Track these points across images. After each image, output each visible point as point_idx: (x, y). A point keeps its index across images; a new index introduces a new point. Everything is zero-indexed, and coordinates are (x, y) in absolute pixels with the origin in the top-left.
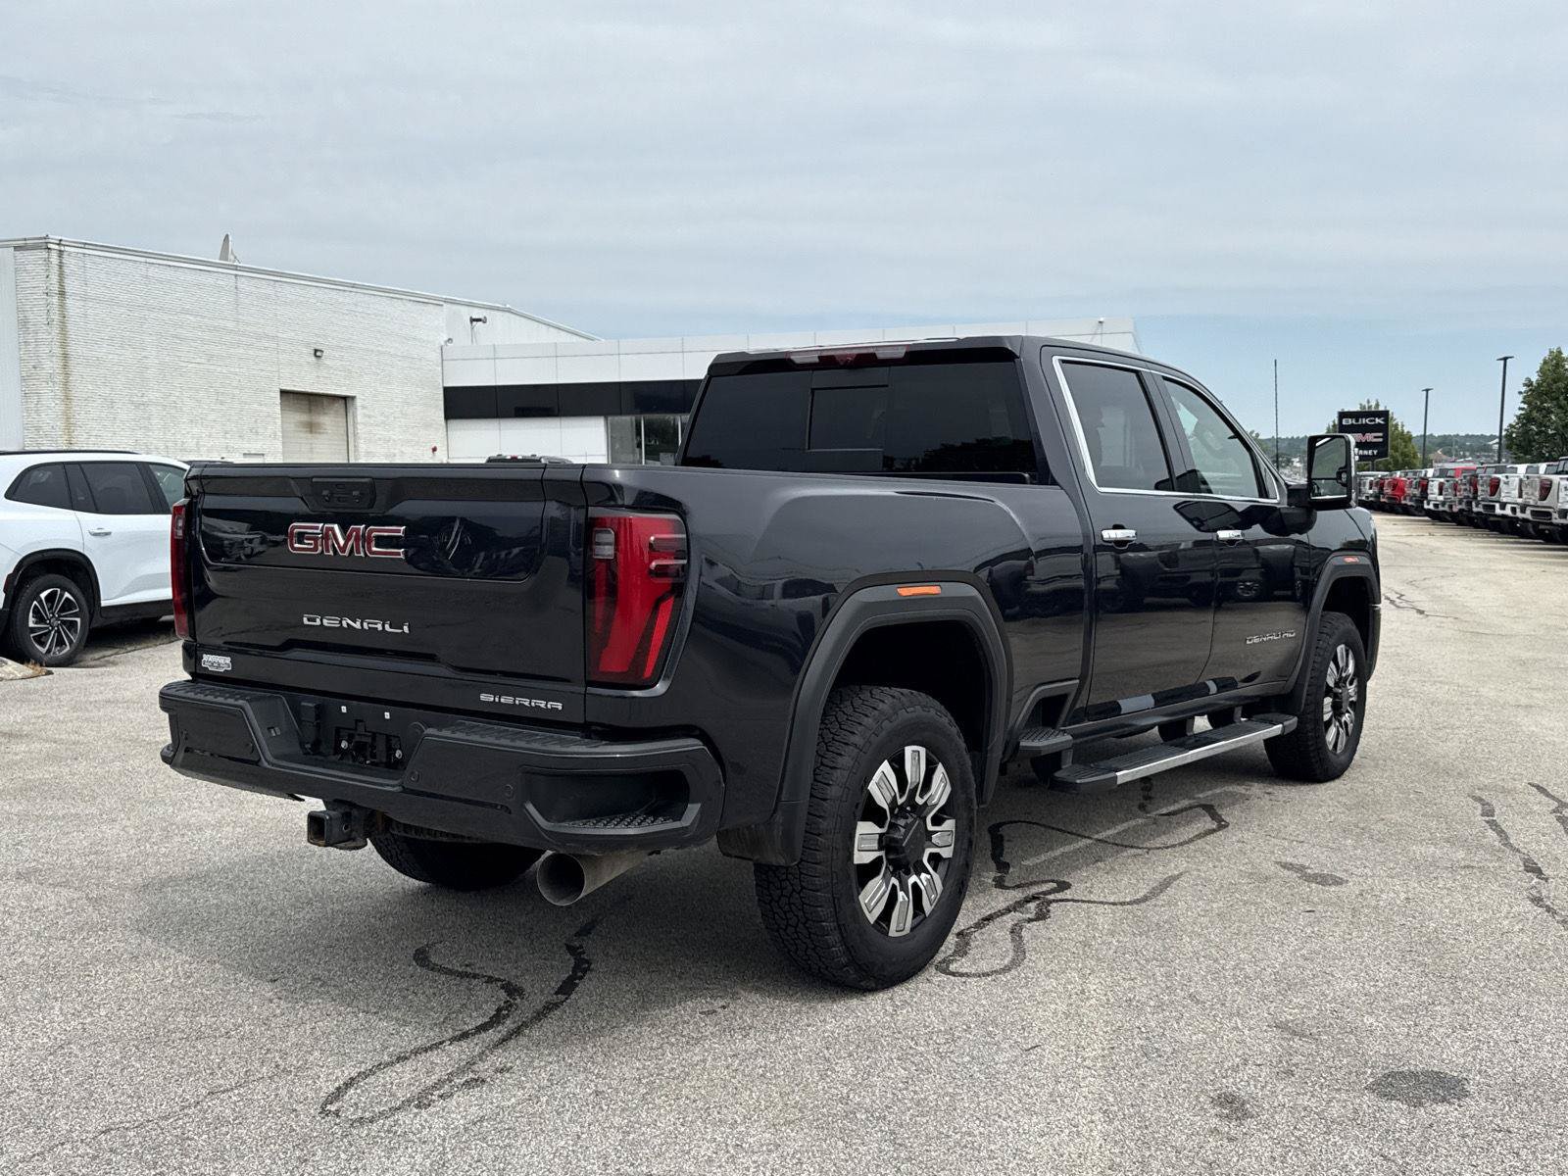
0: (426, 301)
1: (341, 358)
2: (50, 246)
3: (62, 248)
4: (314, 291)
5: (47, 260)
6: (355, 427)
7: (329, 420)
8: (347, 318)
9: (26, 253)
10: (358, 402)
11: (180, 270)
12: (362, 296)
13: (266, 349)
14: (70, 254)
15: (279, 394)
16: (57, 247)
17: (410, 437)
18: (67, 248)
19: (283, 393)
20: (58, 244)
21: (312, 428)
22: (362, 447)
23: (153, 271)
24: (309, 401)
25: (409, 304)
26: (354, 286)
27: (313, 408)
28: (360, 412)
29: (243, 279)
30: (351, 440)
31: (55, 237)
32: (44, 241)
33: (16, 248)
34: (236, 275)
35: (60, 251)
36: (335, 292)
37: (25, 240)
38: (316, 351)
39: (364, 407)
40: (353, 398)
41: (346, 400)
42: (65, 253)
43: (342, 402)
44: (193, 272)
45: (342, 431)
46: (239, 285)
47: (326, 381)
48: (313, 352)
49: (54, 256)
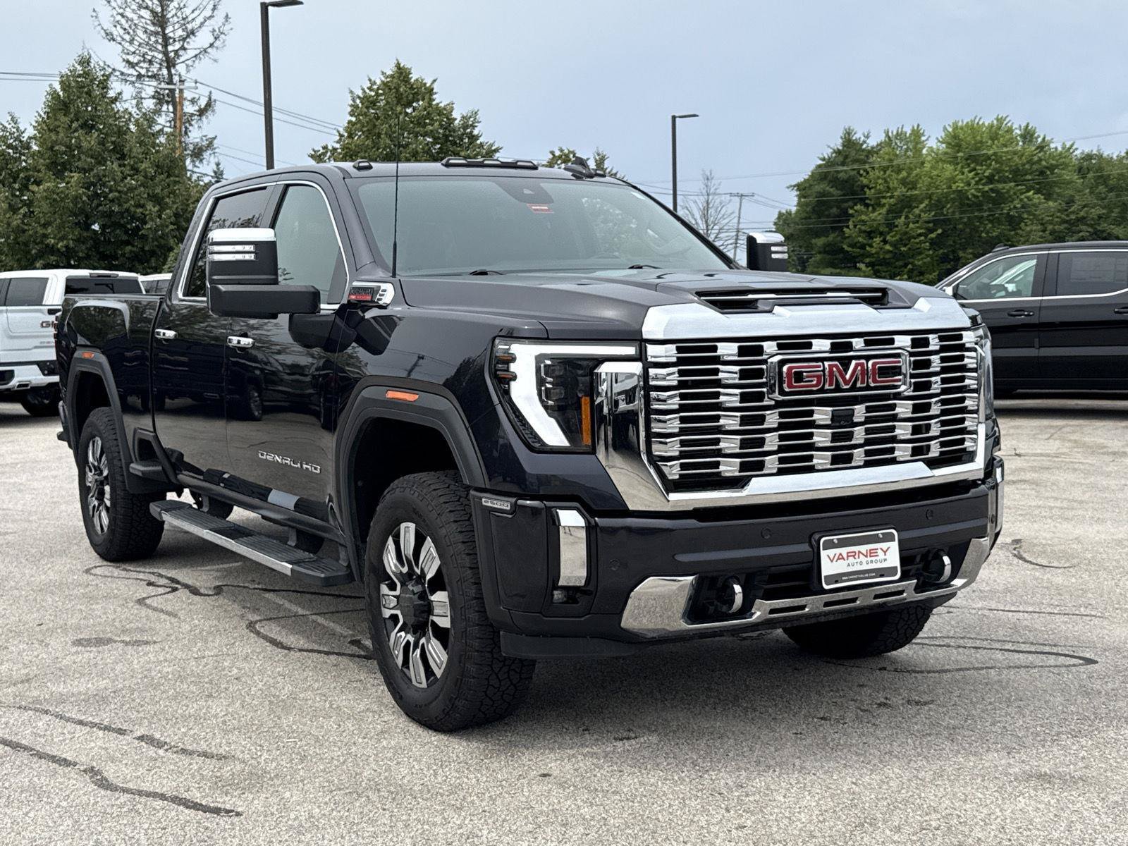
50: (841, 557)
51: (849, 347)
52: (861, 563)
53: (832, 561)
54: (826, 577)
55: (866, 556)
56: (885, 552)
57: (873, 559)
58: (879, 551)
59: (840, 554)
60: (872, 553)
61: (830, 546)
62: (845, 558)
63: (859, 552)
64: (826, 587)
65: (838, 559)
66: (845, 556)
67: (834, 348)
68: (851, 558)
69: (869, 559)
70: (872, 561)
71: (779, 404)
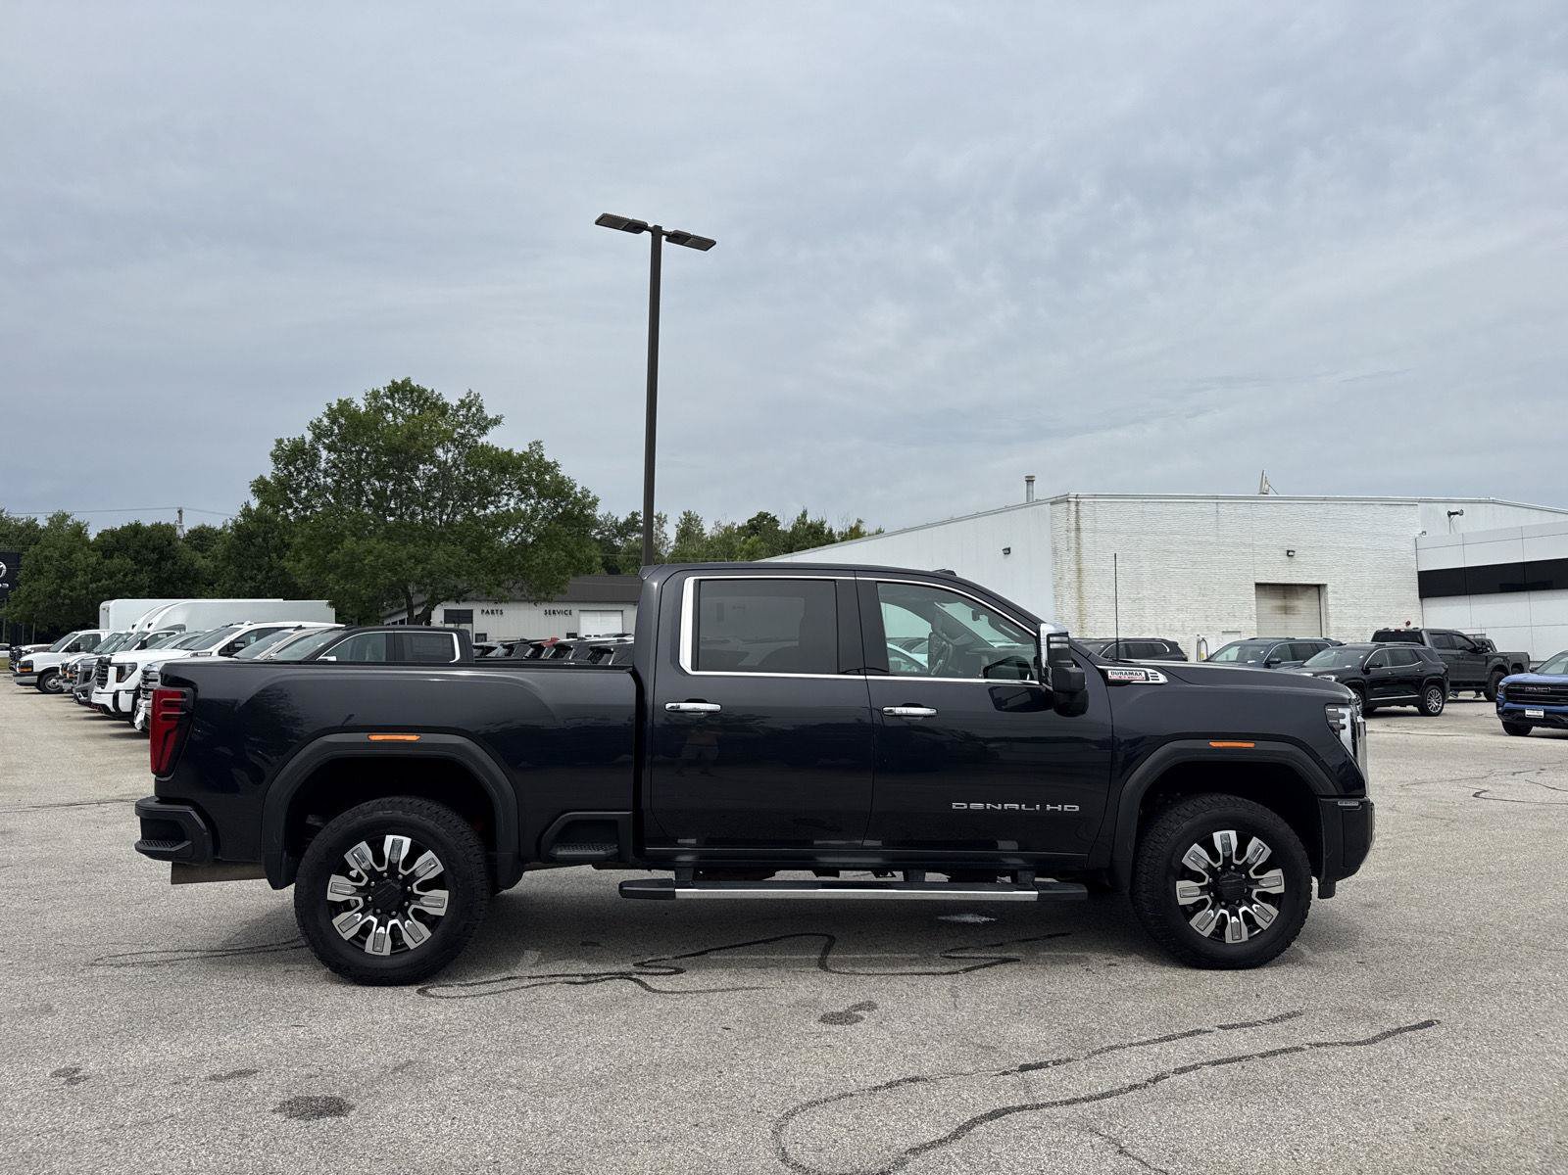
0: (1400, 503)
1: (1311, 555)
2: (1071, 500)
3: (1079, 500)
4: (1287, 507)
5: (1068, 509)
6: (1326, 609)
7: (1303, 604)
8: (1319, 524)
9: (1056, 506)
10: (1329, 589)
11: (1170, 504)
12: (1335, 506)
13: (1243, 554)
14: (1084, 503)
15: (1254, 586)
16: (1075, 500)
17: (1383, 614)
18: (1082, 500)
19: (1258, 585)
20: (1076, 498)
21: (1286, 610)
22: (1333, 624)
23: (1148, 508)
24: (1284, 590)
25: (1382, 508)
26: (1326, 500)
27: (1287, 595)
28: (1330, 595)
29: (1223, 505)
30: (1323, 619)
31: (1074, 493)
32: (1067, 497)
33: (1052, 503)
34: (1217, 503)
35: (1077, 502)
36: (1307, 506)
37: (1058, 497)
38: (1288, 551)
39: (1335, 593)
40: (1325, 585)
41: (1319, 588)
42: (1081, 503)
43: (1316, 589)
44: (1181, 504)
45: (1316, 611)
46: (1220, 510)
47: (1299, 575)
48: (1286, 553)
49: (1073, 507)
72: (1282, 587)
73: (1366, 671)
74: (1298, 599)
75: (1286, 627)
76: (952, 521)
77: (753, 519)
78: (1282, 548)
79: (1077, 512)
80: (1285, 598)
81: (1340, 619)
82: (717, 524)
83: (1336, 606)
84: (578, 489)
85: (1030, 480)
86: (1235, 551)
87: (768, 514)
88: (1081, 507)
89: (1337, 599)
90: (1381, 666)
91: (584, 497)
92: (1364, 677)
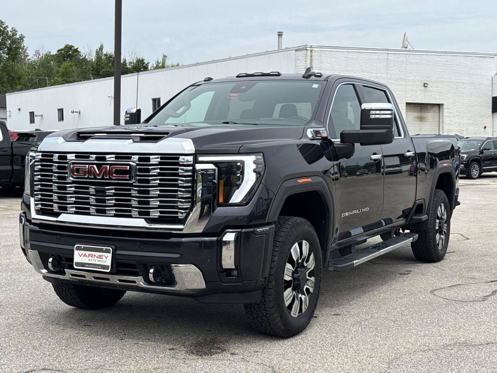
0: (485, 56)
1: (438, 87)
2: (307, 48)
3: (312, 49)
4: (425, 57)
5: (306, 54)
6: (443, 118)
7: (430, 115)
8: (441, 68)
9: (299, 52)
10: (445, 106)
11: (362, 53)
12: (450, 57)
13: (400, 85)
14: (315, 51)
15: (405, 105)
16: (310, 49)
17: (472, 122)
18: (314, 49)
19: (408, 104)
20: (311, 48)
21: (421, 119)
22: (446, 127)
23: (351, 55)
24: (421, 107)
25: (475, 59)
26: (446, 53)
27: (422, 110)
28: (445, 111)
29: (391, 55)
30: (441, 124)
31: (310, 45)
32: (305, 47)
33: (296, 50)
34: (388, 53)
35: (311, 50)
36: (436, 56)
37: (299, 47)
38: (425, 84)
39: (448, 109)
40: (443, 105)
41: (439, 106)
42: (313, 51)
43: (438, 106)
44: (368, 54)
45: (437, 119)
46: (389, 57)
47: (429, 98)
48: (423, 85)
49: (309, 52)
50: (85, 255)
51: (105, 159)
52: (95, 261)
53: (81, 256)
54: (76, 263)
55: (98, 258)
56: (106, 258)
57: (101, 260)
58: (104, 257)
59: (85, 254)
60: (100, 257)
61: (79, 249)
62: (88, 256)
63: (94, 255)
64: (75, 267)
65: (84, 256)
66: (87, 255)
67: (97, 159)
68: (90, 257)
69: (99, 259)
70: (100, 261)
71: (73, 182)
72: (420, 105)
73: (482, 152)
74: (428, 112)
75: (421, 130)
76: (230, 59)
77: (62, 50)
78: (421, 82)
79: (311, 57)
80: (421, 111)
81: (450, 124)
82: (37, 53)
83: (448, 117)
84: (9, 29)
85: (280, 35)
86: (396, 83)
87: (72, 47)
88: (314, 53)
89: (448, 112)
90: (489, 149)
91: (14, 35)
92: (481, 156)
